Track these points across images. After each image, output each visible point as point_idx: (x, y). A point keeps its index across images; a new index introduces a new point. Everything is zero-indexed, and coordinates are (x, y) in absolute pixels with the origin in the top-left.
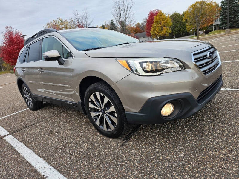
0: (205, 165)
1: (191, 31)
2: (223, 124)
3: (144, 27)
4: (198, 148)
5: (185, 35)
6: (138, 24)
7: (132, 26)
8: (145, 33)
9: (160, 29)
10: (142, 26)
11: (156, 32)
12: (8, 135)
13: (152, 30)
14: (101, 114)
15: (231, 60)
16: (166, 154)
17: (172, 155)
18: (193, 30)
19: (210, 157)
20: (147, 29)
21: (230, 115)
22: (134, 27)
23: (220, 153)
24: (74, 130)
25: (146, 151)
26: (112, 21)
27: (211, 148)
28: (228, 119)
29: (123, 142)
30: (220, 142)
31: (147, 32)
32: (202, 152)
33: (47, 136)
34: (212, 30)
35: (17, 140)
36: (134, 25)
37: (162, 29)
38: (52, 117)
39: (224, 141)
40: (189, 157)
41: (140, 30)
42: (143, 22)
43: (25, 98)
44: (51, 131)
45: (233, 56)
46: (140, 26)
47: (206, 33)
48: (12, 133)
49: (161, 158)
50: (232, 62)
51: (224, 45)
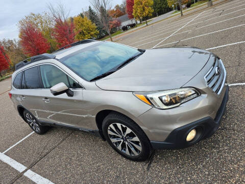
0: (229, 181)
1: (173, 6)
2: (234, 131)
3: (124, 9)
4: (218, 162)
5: (168, 11)
6: (117, 7)
7: (112, 9)
8: (127, 15)
9: (142, 9)
10: (122, 7)
11: (138, 14)
12: (26, 170)
13: (134, 12)
14: (122, 141)
15: (221, 45)
16: (192, 173)
17: (198, 174)
18: (175, 5)
19: (231, 171)
20: (128, 11)
21: (237, 119)
22: (113, 10)
23: (239, 165)
24: (94, 155)
25: (172, 172)
26: (90, 7)
27: (229, 160)
28: (236, 124)
29: (147, 164)
30: (236, 153)
31: (129, 14)
32: (223, 167)
33: (69, 167)
34: (193, 3)
35: (39, 176)
36: (113, 8)
37: (144, 10)
38: (63, 140)
39: (239, 151)
40: (213, 174)
41: (121, 13)
42: (122, 3)
43: (29, 123)
44: (71, 159)
45: (222, 38)
46: (120, 8)
47: (188, 6)
48: (30, 167)
49: (189, 179)
50: (224, 47)
51: (210, 22)
